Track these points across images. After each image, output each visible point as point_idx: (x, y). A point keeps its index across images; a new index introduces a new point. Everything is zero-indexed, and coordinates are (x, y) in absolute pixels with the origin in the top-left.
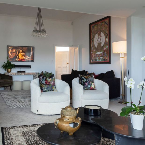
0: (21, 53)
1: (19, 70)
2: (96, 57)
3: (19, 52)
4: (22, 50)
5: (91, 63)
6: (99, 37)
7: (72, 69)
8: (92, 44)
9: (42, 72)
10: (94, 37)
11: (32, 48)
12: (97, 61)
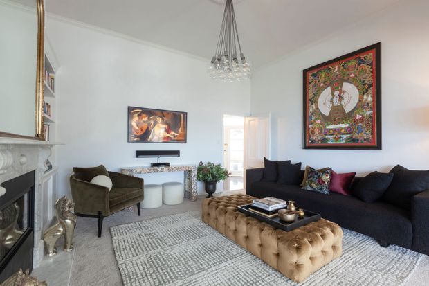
0: (161, 125)
1: (155, 160)
2: (326, 135)
3: (155, 123)
4: (161, 117)
5: (306, 147)
6: (337, 93)
7: (265, 158)
8: (310, 110)
9: (201, 162)
10: (317, 94)
11: (182, 115)
12: (330, 142)
